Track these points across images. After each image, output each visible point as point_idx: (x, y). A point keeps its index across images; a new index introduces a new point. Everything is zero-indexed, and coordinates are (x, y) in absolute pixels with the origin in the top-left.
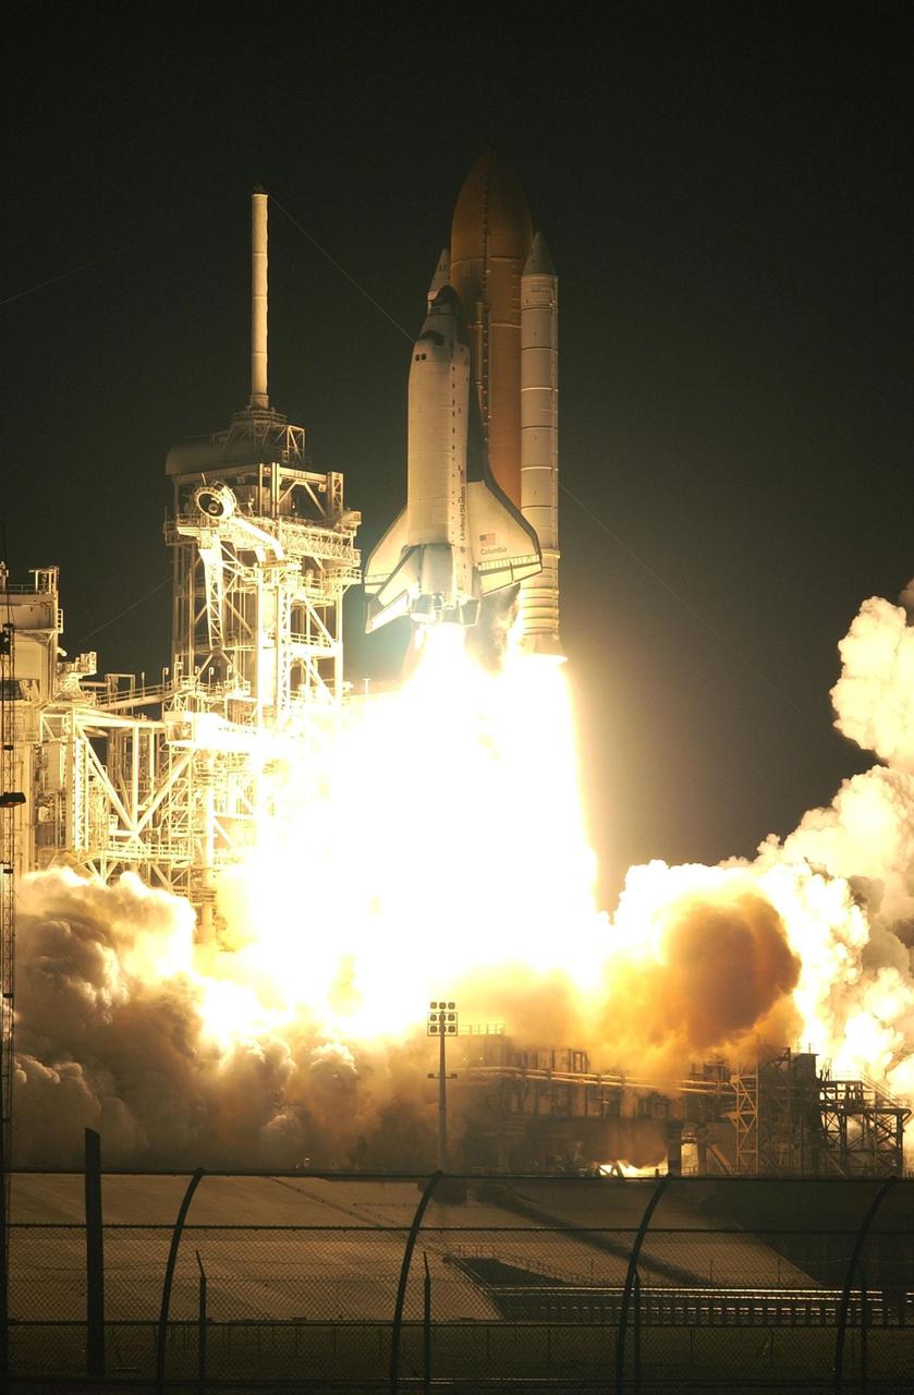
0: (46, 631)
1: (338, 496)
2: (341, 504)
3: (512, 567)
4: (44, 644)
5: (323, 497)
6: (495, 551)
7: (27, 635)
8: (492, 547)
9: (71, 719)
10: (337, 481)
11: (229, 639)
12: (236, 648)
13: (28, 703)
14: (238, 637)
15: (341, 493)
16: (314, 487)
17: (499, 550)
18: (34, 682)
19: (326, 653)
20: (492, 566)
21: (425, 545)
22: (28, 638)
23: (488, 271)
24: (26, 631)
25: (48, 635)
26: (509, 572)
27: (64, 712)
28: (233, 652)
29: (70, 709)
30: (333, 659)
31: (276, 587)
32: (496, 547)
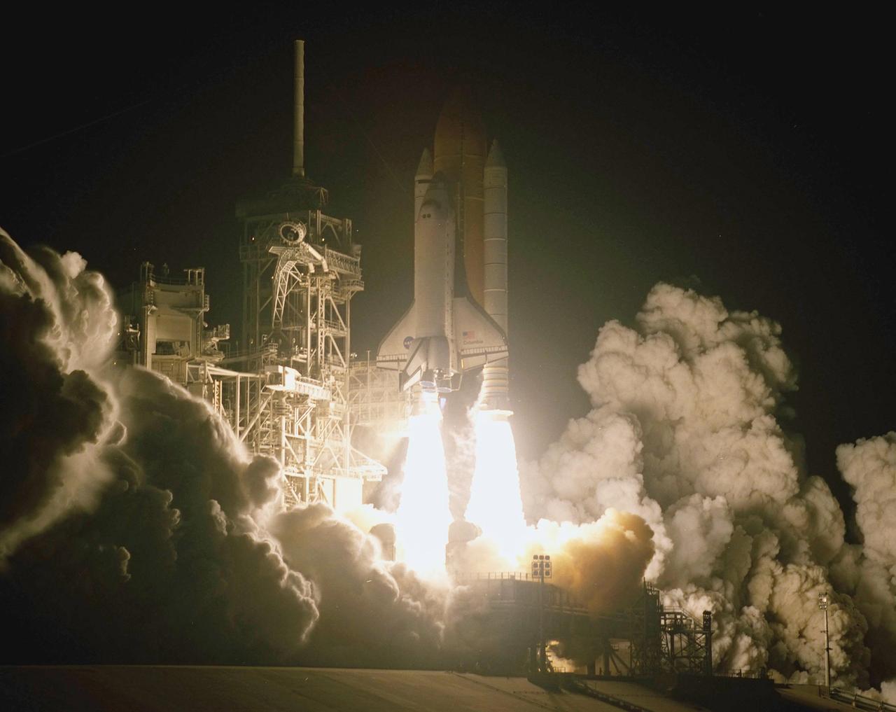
0: (197, 310)
1: (349, 234)
2: (351, 240)
3: (486, 353)
4: (194, 318)
5: (341, 234)
6: (473, 343)
7: (184, 312)
8: (472, 340)
9: (205, 369)
10: (348, 225)
11: (286, 322)
12: (291, 328)
13: (179, 357)
14: (293, 321)
15: (351, 232)
16: (336, 227)
17: (477, 342)
18: (186, 344)
19: (341, 334)
20: (472, 352)
21: (431, 337)
22: (184, 314)
23: (464, 163)
24: (183, 309)
25: (198, 313)
26: (484, 356)
27: (199, 364)
28: (289, 331)
29: (204, 362)
30: (345, 337)
31: (317, 290)
32: (475, 340)
